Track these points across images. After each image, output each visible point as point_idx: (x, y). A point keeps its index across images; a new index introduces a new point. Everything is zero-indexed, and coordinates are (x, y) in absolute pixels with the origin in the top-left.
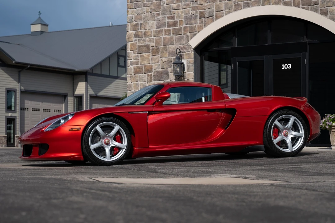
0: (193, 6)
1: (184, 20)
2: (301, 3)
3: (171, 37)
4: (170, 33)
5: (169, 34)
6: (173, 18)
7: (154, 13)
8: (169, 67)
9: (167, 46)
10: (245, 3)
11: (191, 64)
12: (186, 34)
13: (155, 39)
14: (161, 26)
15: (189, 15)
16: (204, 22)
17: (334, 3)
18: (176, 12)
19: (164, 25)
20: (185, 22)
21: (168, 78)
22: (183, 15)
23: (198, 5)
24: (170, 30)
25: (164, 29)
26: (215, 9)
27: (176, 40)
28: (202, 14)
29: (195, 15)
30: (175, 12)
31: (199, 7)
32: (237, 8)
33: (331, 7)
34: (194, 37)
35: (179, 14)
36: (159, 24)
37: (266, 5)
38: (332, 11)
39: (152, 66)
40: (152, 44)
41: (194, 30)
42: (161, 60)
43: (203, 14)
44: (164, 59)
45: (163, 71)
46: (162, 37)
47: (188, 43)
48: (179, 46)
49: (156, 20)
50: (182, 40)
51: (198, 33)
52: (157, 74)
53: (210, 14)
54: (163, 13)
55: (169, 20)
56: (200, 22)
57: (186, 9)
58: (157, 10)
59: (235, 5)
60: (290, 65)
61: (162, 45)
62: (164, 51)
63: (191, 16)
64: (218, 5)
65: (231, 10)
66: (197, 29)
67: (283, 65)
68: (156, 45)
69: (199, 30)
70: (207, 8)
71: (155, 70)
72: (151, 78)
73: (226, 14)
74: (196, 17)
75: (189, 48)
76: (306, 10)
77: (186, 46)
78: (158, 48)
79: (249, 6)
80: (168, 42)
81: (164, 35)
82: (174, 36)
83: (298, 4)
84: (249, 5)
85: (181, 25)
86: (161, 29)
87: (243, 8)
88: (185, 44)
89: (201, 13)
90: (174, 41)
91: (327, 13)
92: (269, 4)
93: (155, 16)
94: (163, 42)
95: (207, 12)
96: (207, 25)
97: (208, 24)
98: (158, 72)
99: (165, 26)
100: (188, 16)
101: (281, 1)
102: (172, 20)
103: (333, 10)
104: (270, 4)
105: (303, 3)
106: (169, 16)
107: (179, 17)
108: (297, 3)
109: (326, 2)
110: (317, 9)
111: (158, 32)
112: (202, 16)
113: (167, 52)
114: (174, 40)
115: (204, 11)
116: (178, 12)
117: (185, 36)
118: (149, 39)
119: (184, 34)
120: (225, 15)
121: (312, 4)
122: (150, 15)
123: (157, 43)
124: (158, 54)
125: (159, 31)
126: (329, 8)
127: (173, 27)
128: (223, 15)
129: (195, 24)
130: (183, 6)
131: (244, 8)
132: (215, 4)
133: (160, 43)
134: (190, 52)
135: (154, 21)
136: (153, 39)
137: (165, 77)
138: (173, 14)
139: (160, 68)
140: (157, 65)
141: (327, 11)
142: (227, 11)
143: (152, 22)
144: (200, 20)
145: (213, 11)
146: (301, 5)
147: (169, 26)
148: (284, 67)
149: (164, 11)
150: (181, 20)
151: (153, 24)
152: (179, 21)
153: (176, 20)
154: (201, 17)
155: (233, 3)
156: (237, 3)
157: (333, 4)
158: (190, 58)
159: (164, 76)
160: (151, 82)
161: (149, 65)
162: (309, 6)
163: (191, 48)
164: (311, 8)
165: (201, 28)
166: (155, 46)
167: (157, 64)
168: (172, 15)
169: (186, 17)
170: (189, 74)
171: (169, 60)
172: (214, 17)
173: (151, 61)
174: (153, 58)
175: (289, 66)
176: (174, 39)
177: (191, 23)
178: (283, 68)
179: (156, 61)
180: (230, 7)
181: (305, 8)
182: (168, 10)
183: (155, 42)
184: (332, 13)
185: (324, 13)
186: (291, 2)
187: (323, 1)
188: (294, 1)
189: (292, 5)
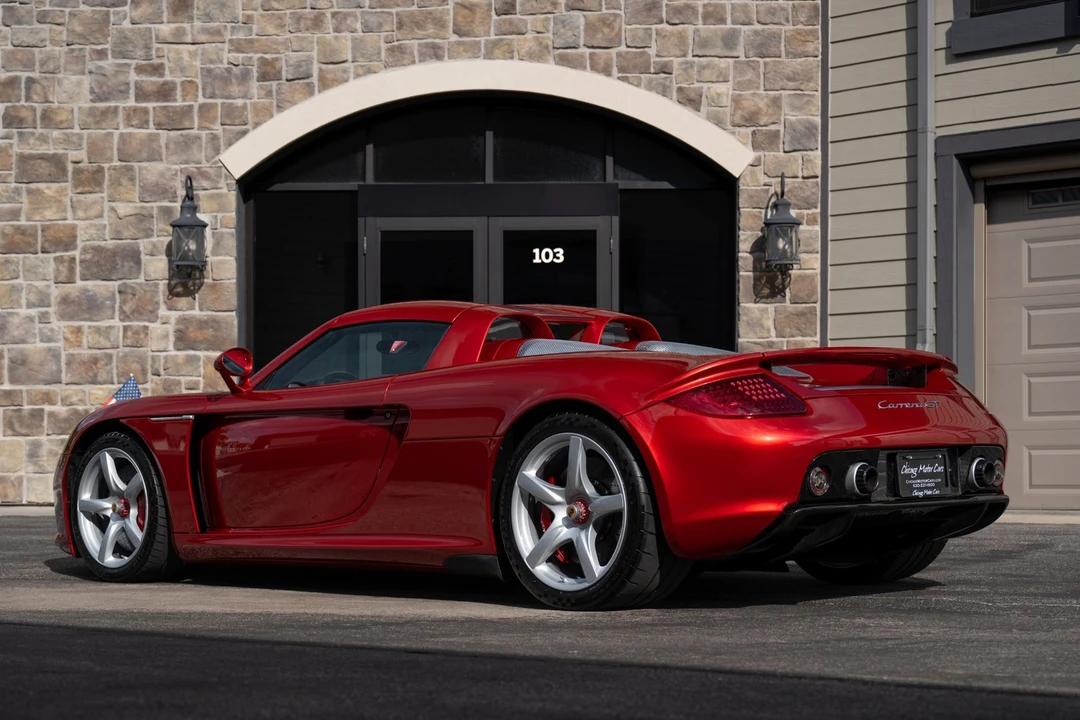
0: (234, 37)
1: (199, 81)
2: (615, 64)
3: (151, 134)
4: (147, 122)
5: (144, 124)
6: (158, 70)
7: (81, 49)
8: (141, 235)
9: (136, 165)
10: (426, 45)
11: (229, 230)
12: (208, 129)
13: (85, 137)
14: (110, 93)
15: (221, 66)
16: (274, 94)
17: (721, 73)
18: (169, 51)
19: (121, 92)
20: (204, 89)
21: (139, 273)
22: (198, 64)
23: (254, 37)
24: (146, 111)
25: (121, 104)
26: (318, 55)
27: (172, 146)
28: (269, 69)
29: (241, 67)
30: (166, 51)
31: (256, 44)
32: (398, 60)
33: (710, 85)
34: (237, 140)
35: (181, 58)
36: (105, 88)
37: (498, 58)
38: (715, 96)
39: (74, 228)
40: (75, 152)
41: (241, 117)
42: (113, 210)
43: (274, 68)
44: (123, 209)
45: (117, 246)
46: (116, 133)
47: (217, 159)
48: (183, 166)
49: (90, 72)
50: (195, 148)
51: (254, 128)
52: (96, 259)
53: (301, 70)
54: (118, 49)
55: (144, 78)
56: (263, 93)
57: (206, 46)
58: (96, 38)
59: (391, 50)
60: (561, 251)
61: (116, 158)
62: (124, 181)
63: (228, 71)
64: (329, 45)
65: (376, 63)
66: (249, 116)
67: (536, 251)
68: (89, 158)
69: (256, 120)
70: (287, 49)
71: (88, 243)
72: (72, 270)
73: (357, 76)
74: (245, 77)
75: (221, 177)
76: (631, 86)
77: (207, 169)
78: (100, 170)
79: (438, 57)
80: (140, 151)
81: (121, 126)
82: (160, 131)
83: (607, 64)
84: (440, 52)
85: (188, 98)
86: (112, 104)
87: (417, 59)
88: (204, 161)
89: (264, 62)
90: (164, 151)
91: (701, 102)
92: (508, 55)
93: (88, 57)
94: (119, 150)
95: (287, 61)
96: (288, 104)
97: (293, 103)
98: (98, 250)
99: (128, 97)
100: (218, 71)
101: (549, 52)
102: (154, 79)
103: (719, 94)
104: (512, 58)
105: (625, 63)
106: (144, 62)
107: (183, 70)
108: (602, 63)
109: (696, 69)
110: (669, 87)
111: (98, 113)
112: (268, 73)
113: (134, 185)
114: (160, 147)
115: (277, 59)
116: (178, 53)
117: (204, 133)
118: (65, 137)
119: (200, 128)
120: (354, 78)
121: (652, 70)
122: (66, 53)
123: (96, 150)
124: (97, 189)
125: (105, 113)
126: (705, 86)
127: (157, 101)
128: (345, 76)
129: (243, 98)
130: (195, 32)
131: (420, 61)
132: (318, 38)
133: (109, 154)
134: (225, 190)
135: (84, 74)
136: (80, 137)
137: (126, 269)
138: (158, 57)
139: (107, 237)
140: (95, 225)
141: (701, 96)
142: (361, 66)
143: (74, 78)
144: (261, 87)
145: (309, 62)
146: (615, 70)
147: (141, 95)
148: (540, 258)
149: (123, 43)
150: (190, 82)
151: (79, 84)
152: (183, 83)
153: (168, 77)
154: (263, 77)
155: (382, 41)
156: (396, 43)
157: (718, 77)
158: (222, 209)
159: (123, 266)
160: (70, 281)
161: (65, 226)
162: (642, 76)
163: (226, 177)
164: (650, 81)
165: (263, 115)
166: (86, 160)
167: (96, 221)
168: (156, 61)
169: (209, 71)
170: (222, 263)
171: (144, 212)
172: (315, 79)
173: (69, 209)
174: (79, 201)
175: (558, 255)
176: (163, 142)
177: (225, 93)
178: (537, 260)
179: (93, 212)
180: (374, 55)
181: (631, 80)
182: (140, 43)
183: (85, 145)
184: (715, 102)
185: (691, 101)
186: (582, 56)
187: (687, 63)
188: (591, 54)
189: (585, 67)
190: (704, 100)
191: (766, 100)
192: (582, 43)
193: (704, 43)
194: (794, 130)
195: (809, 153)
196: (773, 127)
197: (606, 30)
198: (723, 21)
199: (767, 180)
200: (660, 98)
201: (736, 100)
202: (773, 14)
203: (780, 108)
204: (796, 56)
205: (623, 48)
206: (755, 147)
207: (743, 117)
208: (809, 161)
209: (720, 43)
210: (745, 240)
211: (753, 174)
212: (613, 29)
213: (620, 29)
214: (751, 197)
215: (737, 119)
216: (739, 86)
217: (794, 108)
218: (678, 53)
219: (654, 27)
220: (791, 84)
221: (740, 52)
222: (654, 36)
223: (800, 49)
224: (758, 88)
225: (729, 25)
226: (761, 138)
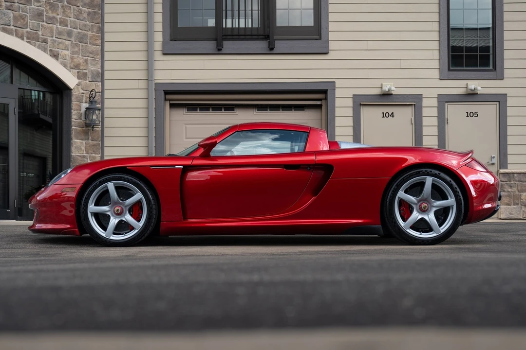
2: (25, 35)
17: (66, 46)
33: (62, 50)
76: (31, 46)
83: (22, 35)
91: (58, 57)
103: (65, 55)
105: (29, 36)
108: (20, 34)
109: (57, 43)
110: (46, 49)
121: (40, 41)
126: (60, 51)
141: (59, 54)
146: (25, 38)
157: (65, 48)
162: (36, 42)
164: (39, 45)
181: (32, 43)
184: (64, 58)
185: (55, 56)
186: (12, 29)
187: (53, 40)
188: (15, 29)
189: (13, 35)
190: (60, 56)
191: (82, 60)
192: (12, 24)
193: (60, 33)
194: (93, 73)
195: (98, 83)
196: (85, 71)
197: (22, 21)
198: (67, 26)
199: (83, 91)
200: (43, 52)
201: (72, 58)
202: (85, 27)
203: (87, 64)
204: (93, 45)
205: (28, 29)
206: (79, 78)
207: (74, 65)
208: (98, 86)
209: (66, 35)
210: (75, 114)
211: (78, 88)
212: (25, 21)
213: (27, 22)
214: (77, 97)
215: (72, 66)
216: (73, 53)
217: (92, 64)
218: (50, 35)
219: (41, 23)
220: (91, 55)
221: (73, 39)
222: (41, 27)
223: (95, 42)
224: (79, 55)
225: (69, 28)
226: (80, 75)
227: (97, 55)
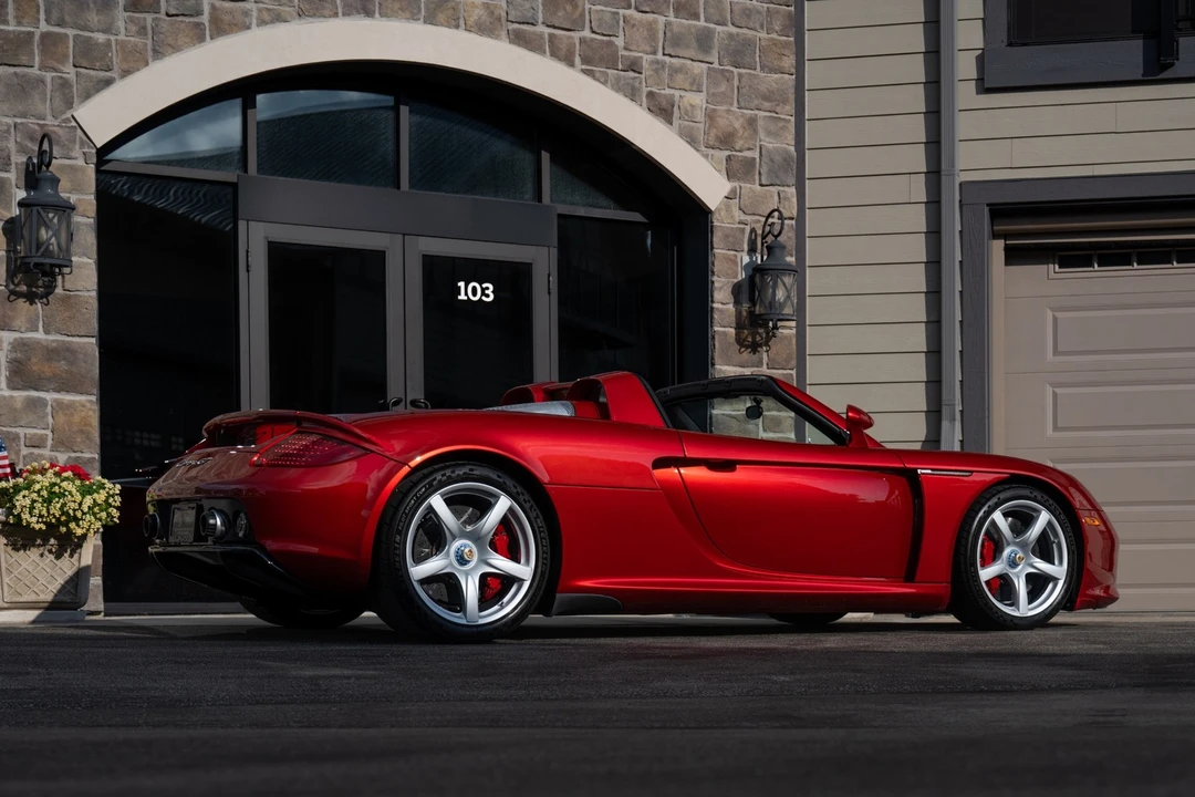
11: (86, 220)
12: (55, 70)
16: (149, 31)
17: (694, 80)
20: (47, 12)
27: (2, 89)
32: (317, 9)
33: (683, 93)
34: (98, 91)
37: (441, 24)
38: (689, 108)
41: (103, 58)
47: (68, 115)
48: (16, 120)
50: (35, 95)
51: (122, 77)
56: (134, 29)
65: (288, 9)
66: (115, 60)
69: (125, 66)
73: (262, 23)
75: (75, 142)
76: (598, 84)
77: (55, 129)
79: (367, 12)
83: (568, 50)
84: (370, 6)
85: (25, 21)
87: (340, 11)
88: (49, 117)
91: (673, 113)
92: (453, 22)
96: (170, 50)
97: (176, 49)
101: (502, 26)
103: (691, 106)
104: (457, 27)
105: (589, 53)
108: (564, 47)
109: (667, 71)
110: (638, 90)
117: (49, 76)
119: (43, 67)
120: (259, 25)
121: (620, 67)
126: (677, 93)
128: (247, 20)
129: (104, 32)
131: (344, 14)
134: (80, 162)
141: (673, 106)
142: (268, 10)
144: (130, 20)
146: (577, 60)
154: (133, 6)
157: (692, 84)
158: (77, 189)
162: (609, 71)
163: (83, 142)
164: (618, 79)
165: (134, 61)
170: (78, 267)
172: (205, 18)
177: (79, 22)
181: (597, 75)
184: (688, 114)
185: (663, 110)
186: (541, 36)
187: (657, 62)
188: (551, 35)
189: (545, 53)
190: (676, 108)
191: (741, 120)
192: (540, 20)
193: (676, 40)
194: (771, 160)
195: (786, 189)
196: (748, 154)
197: (569, 8)
198: (696, 16)
199: (742, 217)
200: (626, 101)
201: (711, 116)
202: (749, 16)
203: (755, 131)
204: (775, 71)
205: (587, 33)
206: (730, 176)
207: (717, 137)
208: (787, 199)
209: (694, 44)
210: (721, 288)
211: (728, 208)
212: (576, 7)
213: (584, 9)
214: (726, 236)
215: (711, 141)
216: (712, 98)
217: (769, 133)
218: (648, 49)
219: (621, 11)
220: (767, 105)
221: (714, 57)
222: (621, 22)
223: (776, 63)
224: (732, 104)
225: (702, 23)
226: (735, 165)
227: (785, 102)
